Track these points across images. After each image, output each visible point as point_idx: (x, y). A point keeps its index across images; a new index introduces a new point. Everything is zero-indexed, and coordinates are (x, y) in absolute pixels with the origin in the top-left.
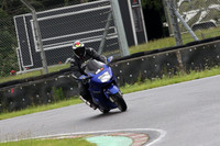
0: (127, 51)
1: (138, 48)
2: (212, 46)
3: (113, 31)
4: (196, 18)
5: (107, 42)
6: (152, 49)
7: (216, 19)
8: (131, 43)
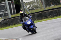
0: (10, 16)
1: (13, 16)
2: (34, 15)
3: (6, 11)
4: (29, 7)
5: (5, 14)
6: (17, 16)
7: (35, 8)
8: (11, 14)
